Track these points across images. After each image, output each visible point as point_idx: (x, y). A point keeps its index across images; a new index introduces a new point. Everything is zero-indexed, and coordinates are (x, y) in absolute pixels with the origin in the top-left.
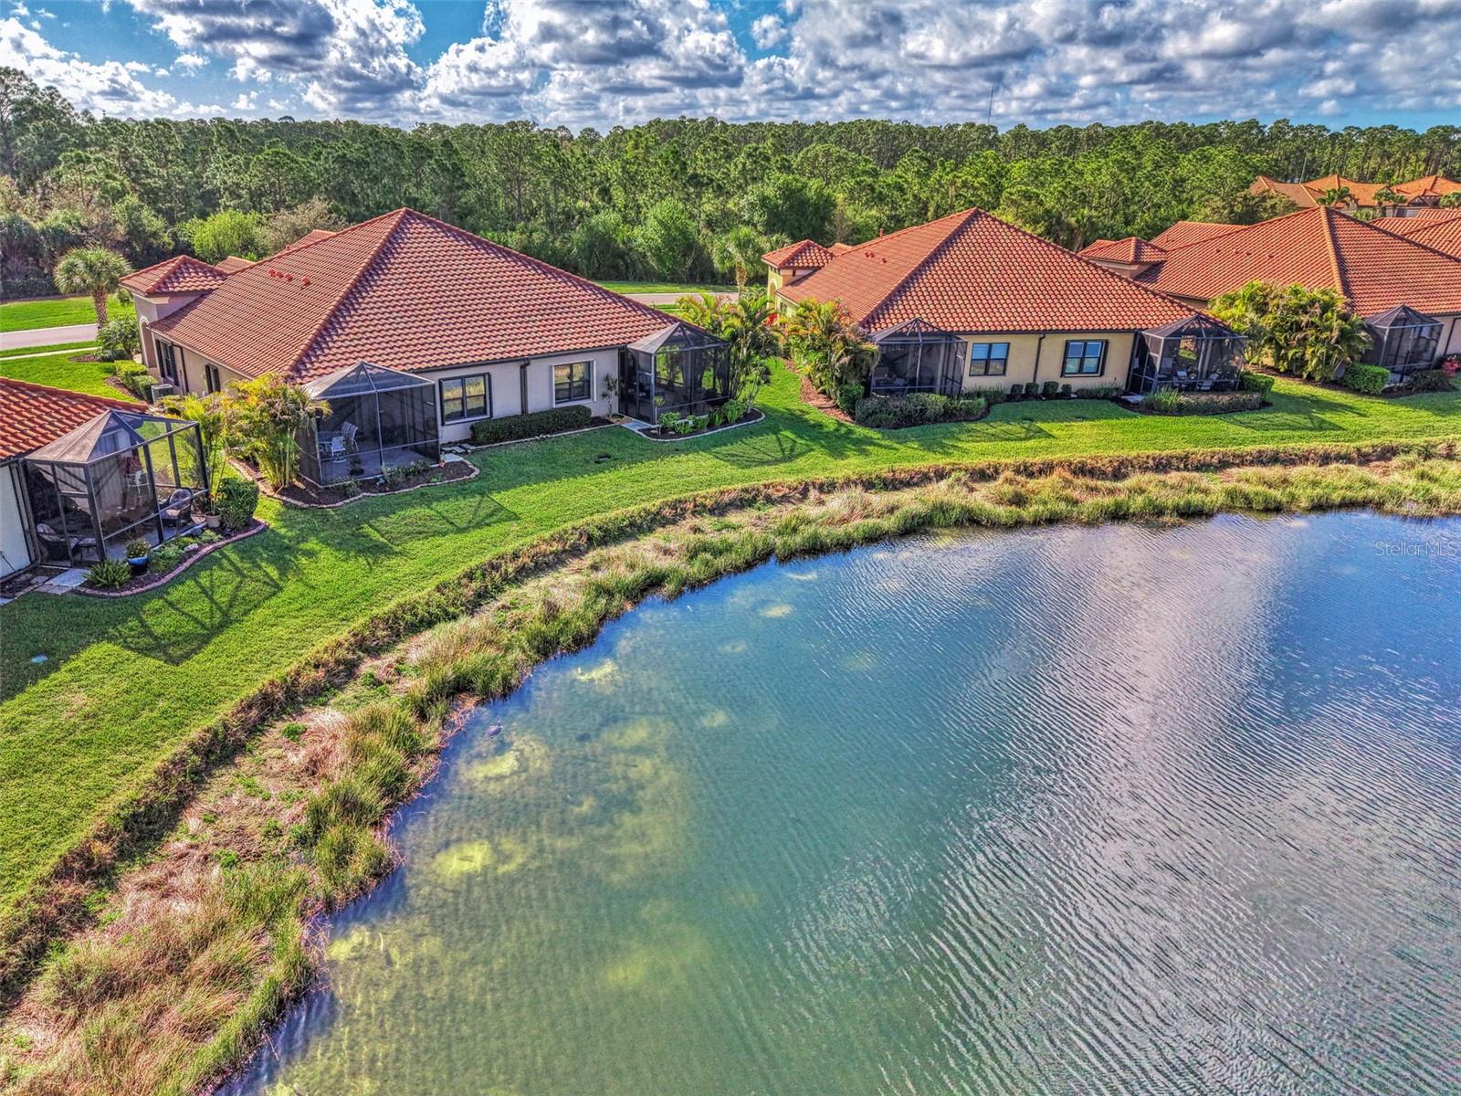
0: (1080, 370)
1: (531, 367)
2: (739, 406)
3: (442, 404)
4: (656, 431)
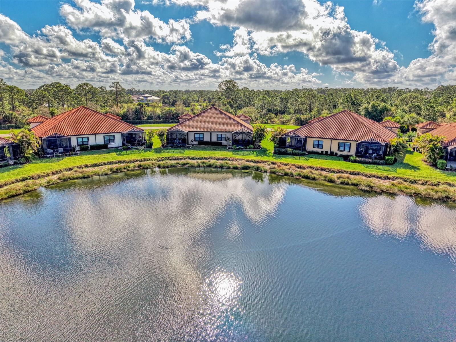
0: (344, 150)
1: (212, 133)
2: (251, 146)
3: (195, 138)
4: (231, 148)
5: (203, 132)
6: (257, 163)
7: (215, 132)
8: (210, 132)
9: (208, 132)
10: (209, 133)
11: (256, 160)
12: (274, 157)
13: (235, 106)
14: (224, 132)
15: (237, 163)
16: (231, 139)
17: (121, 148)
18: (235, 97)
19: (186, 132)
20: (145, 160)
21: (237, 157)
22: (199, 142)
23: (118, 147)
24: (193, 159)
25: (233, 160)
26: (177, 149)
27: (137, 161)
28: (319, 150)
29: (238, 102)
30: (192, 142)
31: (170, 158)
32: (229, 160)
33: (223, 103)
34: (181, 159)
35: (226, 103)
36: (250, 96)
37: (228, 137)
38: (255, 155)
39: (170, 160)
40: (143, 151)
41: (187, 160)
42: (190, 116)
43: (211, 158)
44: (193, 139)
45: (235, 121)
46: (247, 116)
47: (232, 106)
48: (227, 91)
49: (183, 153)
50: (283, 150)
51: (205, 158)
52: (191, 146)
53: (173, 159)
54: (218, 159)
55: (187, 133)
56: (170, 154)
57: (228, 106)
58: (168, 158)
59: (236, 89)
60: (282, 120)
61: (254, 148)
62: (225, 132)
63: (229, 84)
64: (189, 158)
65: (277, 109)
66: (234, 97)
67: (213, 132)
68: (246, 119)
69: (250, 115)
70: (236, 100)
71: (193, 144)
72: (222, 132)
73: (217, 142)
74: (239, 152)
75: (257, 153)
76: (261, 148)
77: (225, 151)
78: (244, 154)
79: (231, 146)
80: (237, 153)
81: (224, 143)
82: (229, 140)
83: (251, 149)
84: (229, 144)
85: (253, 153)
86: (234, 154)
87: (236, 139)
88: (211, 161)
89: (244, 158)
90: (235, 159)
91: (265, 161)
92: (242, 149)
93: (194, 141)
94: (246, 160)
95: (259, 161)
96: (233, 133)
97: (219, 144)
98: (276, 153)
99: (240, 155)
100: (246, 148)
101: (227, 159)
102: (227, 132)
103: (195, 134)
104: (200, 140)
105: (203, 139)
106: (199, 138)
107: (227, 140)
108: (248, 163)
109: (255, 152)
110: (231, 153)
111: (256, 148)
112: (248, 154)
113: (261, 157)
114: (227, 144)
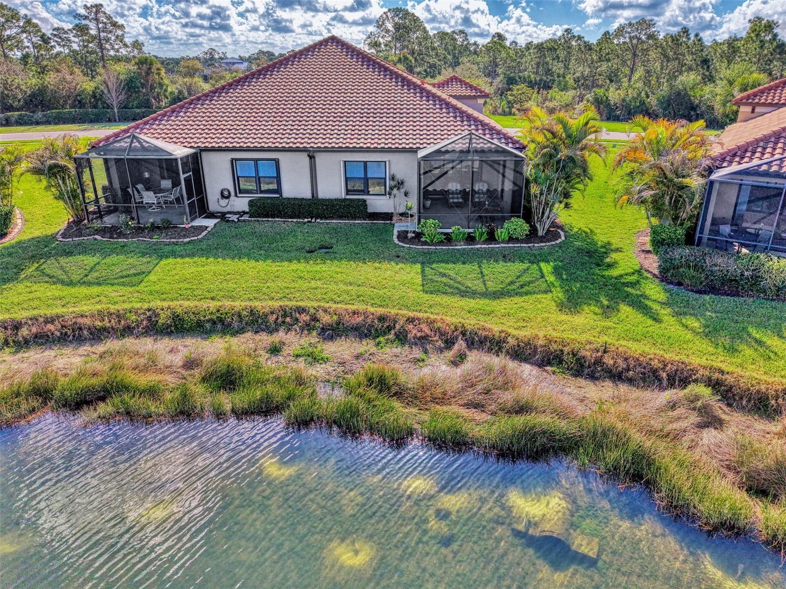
1: (320, 158)
2: (518, 226)
3: (236, 179)
4: (410, 235)
5: (269, 150)
6: (592, 377)
7: (333, 150)
8: (304, 150)
9: (297, 150)
10: (304, 159)
11: (583, 353)
14: (376, 150)
15: (455, 377)
16: (412, 184)
18: (420, 46)
19: (181, 152)
21: (450, 313)
24: (178, 326)
26: (121, 249)
29: (427, 59)
30: (224, 202)
32: (402, 338)
34: (96, 335)
37: (399, 177)
38: (558, 294)
39: (22, 345)
43: (288, 318)
44: (229, 185)
48: (398, 34)
51: (256, 322)
52: (212, 223)
58: (17, 326)
60: (550, 104)
61: (533, 235)
62: (383, 150)
64: (154, 326)
66: (415, 45)
67: (320, 150)
68: (468, 93)
70: (420, 54)
71: (228, 209)
72: (368, 150)
73: (345, 200)
74: (459, 266)
75: (557, 271)
76: (562, 233)
77: (378, 257)
78: (489, 284)
79: (411, 226)
80: (444, 275)
81: (378, 203)
82: (402, 191)
83: (517, 240)
84: (402, 210)
85: (543, 276)
86: (432, 281)
87: (438, 186)
88: (286, 351)
89: (495, 327)
90: (441, 333)
91: (656, 364)
92: (470, 239)
93: (233, 193)
94: (512, 341)
95: (608, 361)
96: (425, 158)
97: (352, 210)
98: (680, 284)
99: (465, 293)
100: (491, 238)
101: (389, 328)
102: (390, 150)
103: (233, 161)
104: (262, 192)
105: (274, 186)
106: (258, 180)
107: (391, 188)
108: (527, 370)
109: (547, 268)
110: (411, 273)
111: (540, 233)
112: (512, 283)
113: (597, 310)
114: (391, 210)
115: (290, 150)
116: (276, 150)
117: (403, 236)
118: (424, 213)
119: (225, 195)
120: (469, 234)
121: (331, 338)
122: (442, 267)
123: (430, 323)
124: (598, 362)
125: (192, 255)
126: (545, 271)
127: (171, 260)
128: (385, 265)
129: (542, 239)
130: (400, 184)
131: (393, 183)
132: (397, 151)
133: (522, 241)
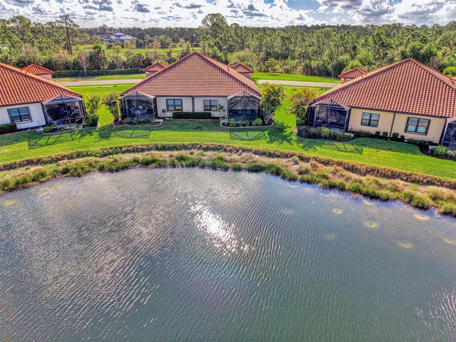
0: (416, 131)
1: (196, 99)
2: (259, 121)
3: (168, 106)
4: (226, 124)
5: (179, 96)
6: (273, 157)
7: (200, 96)
8: (191, 96)
9: (188, 96)
10: (190, 99)
11: (271, 152)
12: (301, 145)
13: (224, 47)
14: (214, 96)
15: (239, 158)
16: (226, 107)
17: (42, 129)
18: (225, 36)
19: (152, 97)
20: (79, 155)
21: (238, 144)
22: (174, 114)
23: (38, 127)
24: (164, 148)
25: (231, 151)
26: (137, 128)
27: (63, 158)
28: (372, 130)
29: (228, 42)
30: (163, 114)
31: (123, 149)
32: (225, 150)
33: (209, 44)
34: (143, 150)
35: (213, 44)
36: (242, 35)
37: (222, 105)
38: (268, 139)
39: (124, 152)
40: (79, 135)
41: (152, 152)
42: (162, 67)
43: (194, 146)
44: (165, 108)
45: (231, 76)
46: (245, 65)
47: (220, 48)
48: (213, 28)
49: (147, 136)
50: (313, 130)
51: (185, 147)
52: (161, 121)
53: (128, 151)
54: (207, 149)
55: (155, 100)
56: (125, 140)
57: (216, 48)
58: (121, 148)
59: (225, 25)
60: (286, 67)
61: (264, 124)
62: (216, 96)
63: (215, 19)
64: (157, 148)
65: (277, 52)
66: (222, 36)
67: (196, 96)
68: (245, 71)
69: (249, 63)
70: (225, 40)
71: (165, 116)
72: (212, 96)
73: (204, 113)
74: (241, 133)
75: (269, 134)
76: (273, 123)
77: (216, 130)
78: (249, 137)
79: (226, 121)
80: (236, 135)
81: (215, 114)
82: (223, 109)
83: (259, 125)
84: (222, 116)
85: (265, 135)
86: (233, 137)
87: (234, 108)
88: (194, 154)
89: (249, 147)
90: (235, 149)
91: (287, 153)
92: (244, 125)
93: (166, 111)
94: (254, 150)
95: (277, 153)
96: (231, 99)
97: (207, 116)
98: (301, 136)
99: (242, 139)
100: (251, 124)
101: (222, 148)
102: (219, 96)
103: (167, 100)
104: (176, 110)
105: (180, 108)
106: (175, 106)
107: (219, 109)
108: (257, 156)
109: (266, 133)
110: (227, 134)
111: (266, 123)
112: (256, 137)
113: (277, 143)
114: (219, 116)
115: (186, 96)
116: (182, 96)
117: (223, 124)
118: (230, 116)
119: (164, 111)
120: (244, 124)
121: (206, 151)
122: (236, 133)
123: (233, 147)
124: (274, 154)
125: (160, 130)
126: (265, 134)
127: (154, 131)
128: (219, 133)
129: (266, 125)
130: (222, 107)
131: (220, 107)
132: (221, 96)
133: (260, 126)
